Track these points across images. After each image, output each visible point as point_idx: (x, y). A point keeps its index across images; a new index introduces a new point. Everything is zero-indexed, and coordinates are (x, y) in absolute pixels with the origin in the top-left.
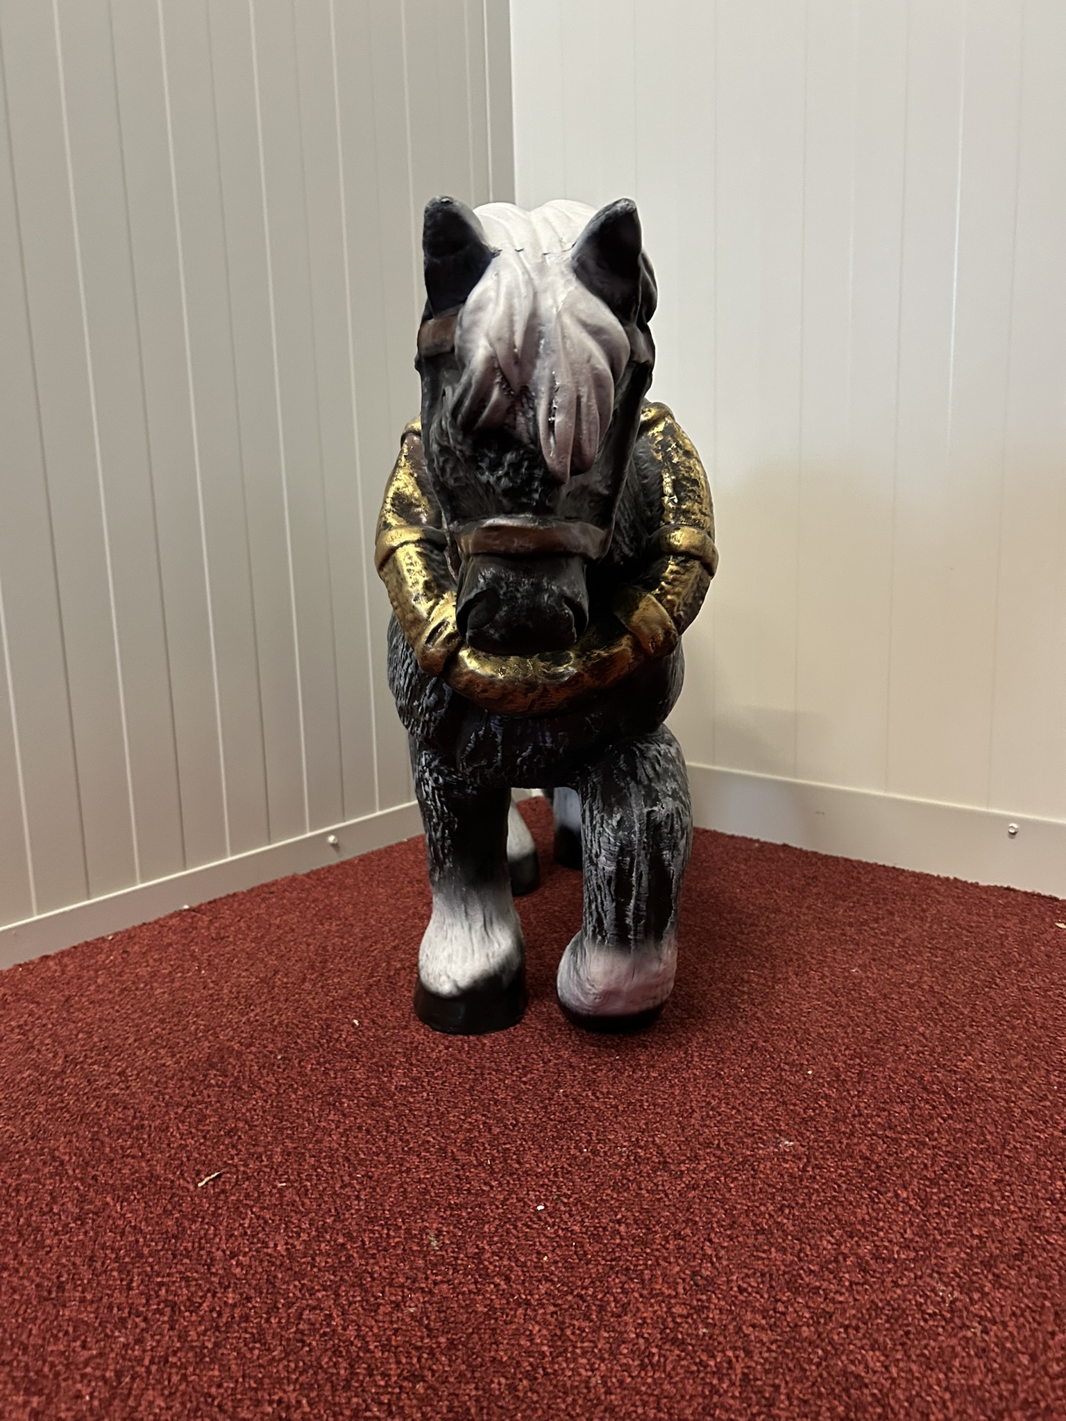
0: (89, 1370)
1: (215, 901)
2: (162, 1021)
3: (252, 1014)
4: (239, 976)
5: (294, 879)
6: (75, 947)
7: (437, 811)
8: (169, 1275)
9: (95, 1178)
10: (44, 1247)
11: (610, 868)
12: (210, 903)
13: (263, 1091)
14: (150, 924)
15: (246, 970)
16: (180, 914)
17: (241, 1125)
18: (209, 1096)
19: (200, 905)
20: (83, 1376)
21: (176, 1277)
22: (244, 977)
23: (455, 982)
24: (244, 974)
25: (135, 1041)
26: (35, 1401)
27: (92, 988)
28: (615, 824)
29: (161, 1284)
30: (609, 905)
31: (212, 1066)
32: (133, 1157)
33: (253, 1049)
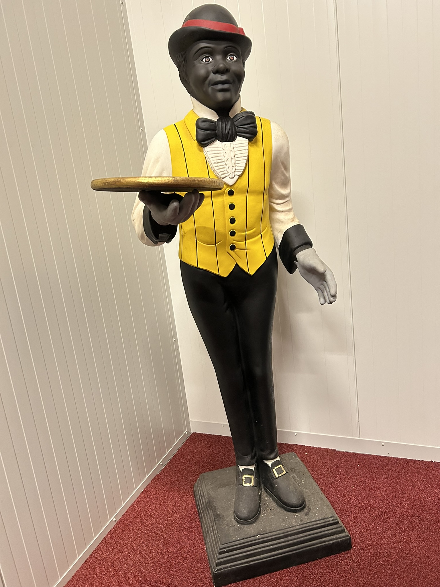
0: (205, 577)
1: (146, 487)
2: (164, 520)
3: (179, 514)
4: (169, 506)
5: (157, 476)
6: (129, 508)
8: (205, 562)
9: (181, 552)
10: (184, 565)
12: (146, 488)
13: (194, 530)
14: (139, 497)
15: (169, 504)
16: (142, 493)
17: (195, 537)
19: (145, 489)
20: (205, 578)
21: (206, 562)
22: (170, 506)
24: (169, 505)
25: (163, 526)
26: (202, 583)
27: (143, 517)
29: (205, 564)
31: (181, 527)
32: (183, 547)
33: (185, 522)
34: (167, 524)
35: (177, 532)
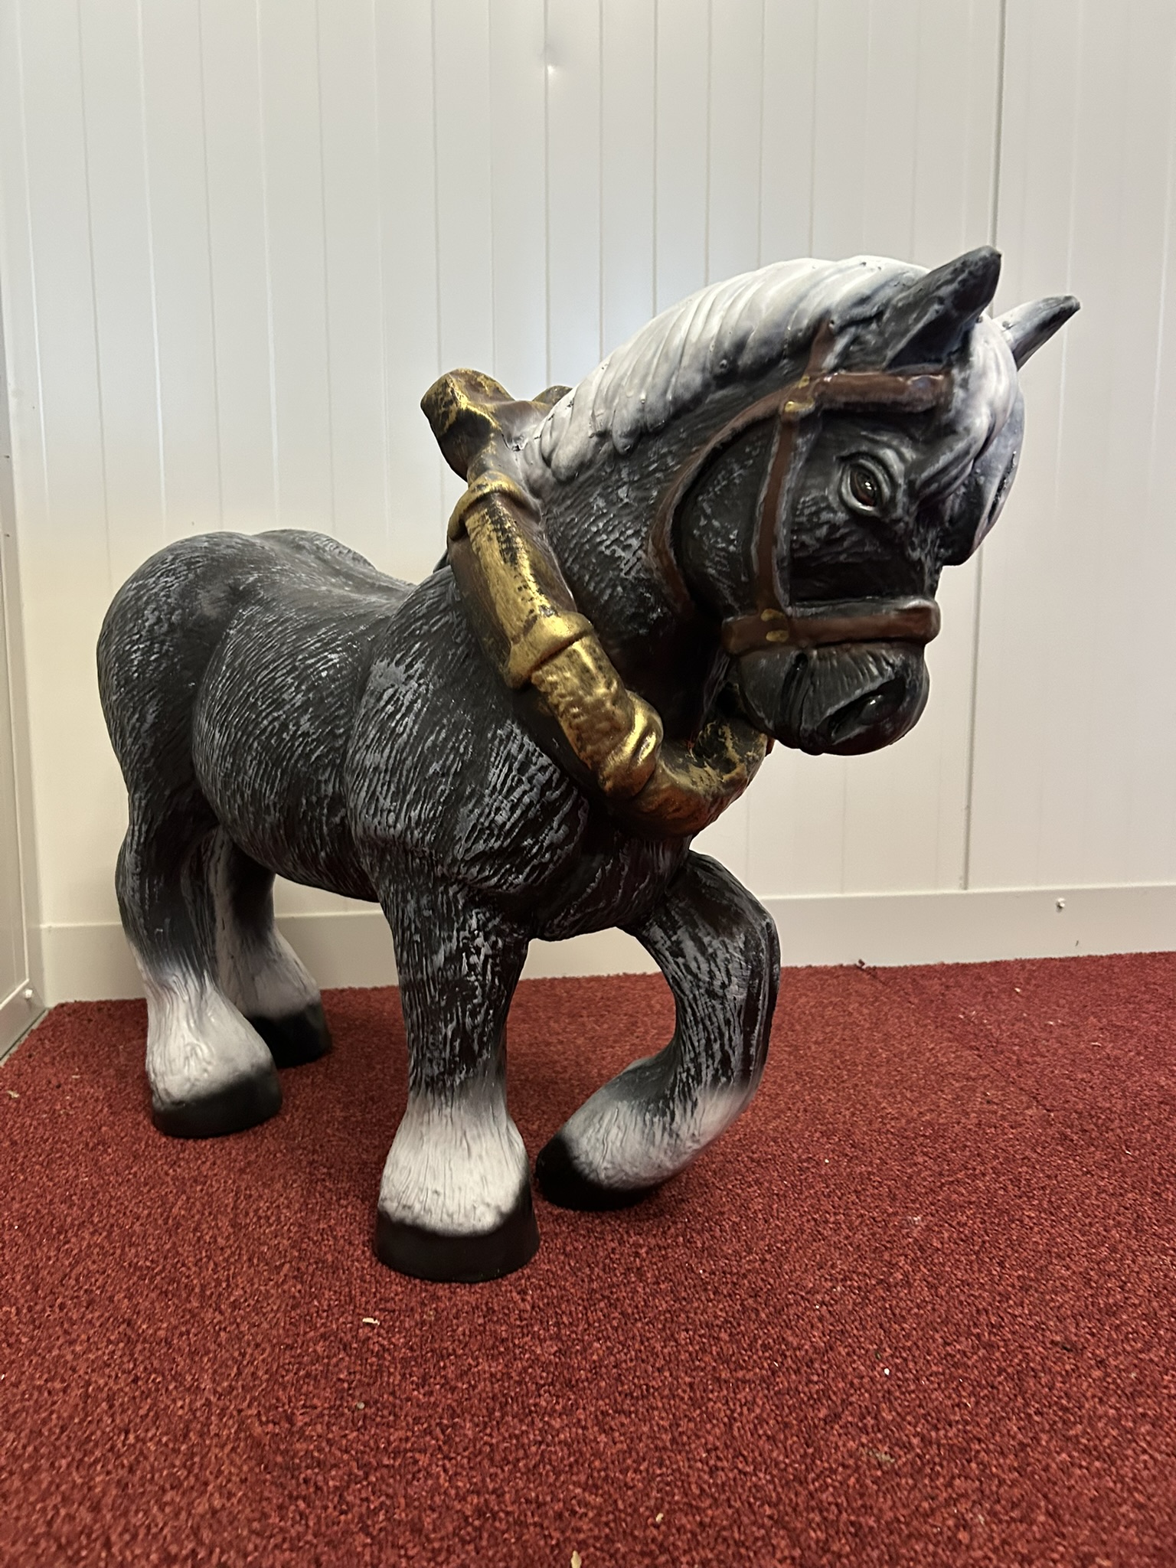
3: (207, 1384)
7: (483, 986)
11: (742, 996)
17: (476, 1499)
18: (367, 1499)
23: (498, 1208)
24: (78, 1348)
25: (96, 1508)
28: (742, 946)
30: (738, 1039)
31: (290, 1468)
34: (122, 1485)
35: (274, 1519)
